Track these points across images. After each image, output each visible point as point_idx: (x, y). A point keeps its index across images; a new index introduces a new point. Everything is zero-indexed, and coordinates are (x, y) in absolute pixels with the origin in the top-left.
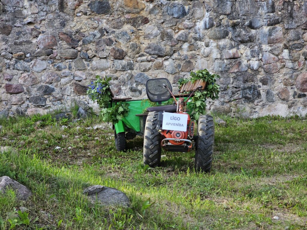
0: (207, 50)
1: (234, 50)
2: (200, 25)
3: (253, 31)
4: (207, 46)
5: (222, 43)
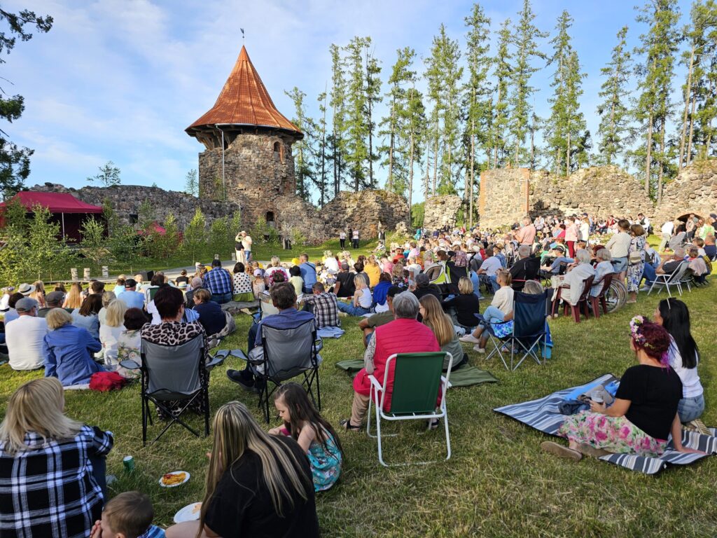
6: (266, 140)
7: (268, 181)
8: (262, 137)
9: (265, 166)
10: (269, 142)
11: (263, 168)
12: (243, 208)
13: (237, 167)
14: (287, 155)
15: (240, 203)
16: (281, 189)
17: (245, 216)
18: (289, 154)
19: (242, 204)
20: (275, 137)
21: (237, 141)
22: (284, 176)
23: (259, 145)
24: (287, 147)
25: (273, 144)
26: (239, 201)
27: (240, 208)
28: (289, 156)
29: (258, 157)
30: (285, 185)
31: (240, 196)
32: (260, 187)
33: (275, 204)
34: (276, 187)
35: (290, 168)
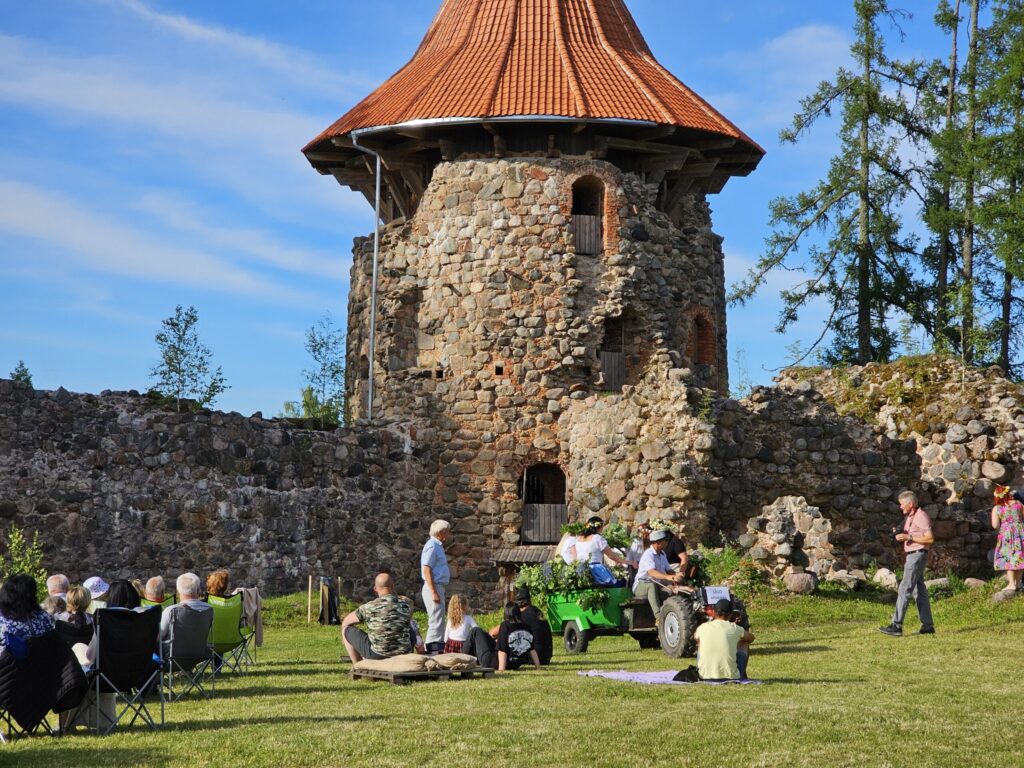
0: (258, 560)
1: (280, 560)
2: (253, 539)
3: (294, 545)
4: (258, 556)
5: (270, 554)
6: (537, 174)
7: (538, 335)
8: (520, 164)
9: (526, 277)
10: (551, 179)
11: (518, 284)
12: (427, 447)
13: (424, 288)
14: (642, 226)
15: (411, 428)
16: (599, 366)
17: (435, 482)
18: (653, 220)
19: (420, 434)
20: (579, 157)
21: (430, 188)
22: (616, 310)
23: (505, 193)
24: (645, 193)
25: (570, 187)
26: (413, 420)
27: (407, 449)
28: (653, 230)
29: (500, 242)
30: (636, 349)
31: (419, 400)
32: (498, 362)
33: (560, 432)
34: (568, 360)
35: (651, 280)
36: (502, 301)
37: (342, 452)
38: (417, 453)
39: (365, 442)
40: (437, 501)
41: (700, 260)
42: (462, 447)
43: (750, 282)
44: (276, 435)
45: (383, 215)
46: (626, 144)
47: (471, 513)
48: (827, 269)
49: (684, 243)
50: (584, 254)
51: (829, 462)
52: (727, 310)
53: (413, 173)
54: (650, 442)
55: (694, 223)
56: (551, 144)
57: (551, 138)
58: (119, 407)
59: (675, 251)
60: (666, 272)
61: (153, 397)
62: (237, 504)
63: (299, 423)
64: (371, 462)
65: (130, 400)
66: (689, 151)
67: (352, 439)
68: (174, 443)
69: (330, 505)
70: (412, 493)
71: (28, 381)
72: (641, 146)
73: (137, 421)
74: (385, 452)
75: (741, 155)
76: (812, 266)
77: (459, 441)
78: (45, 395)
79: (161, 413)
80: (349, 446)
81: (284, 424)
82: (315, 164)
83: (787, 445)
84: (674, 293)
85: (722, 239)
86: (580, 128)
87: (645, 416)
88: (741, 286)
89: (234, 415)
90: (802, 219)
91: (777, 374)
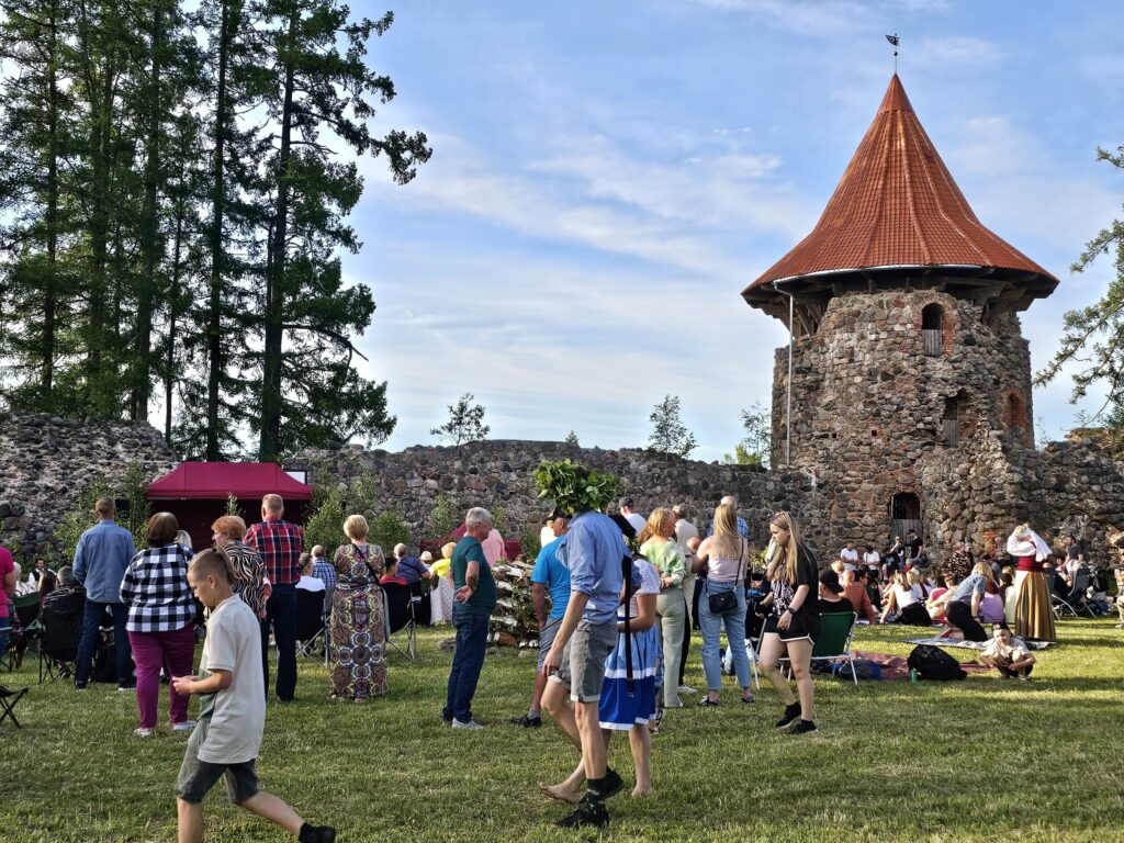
6: (899, 304)
7: (900, 408)
8: (887, 296)
9: (891, 372)
10: (908, 307)
11: (886, 377)
12: (826, 483)
13: (822, 380)
14: (971, 336)
15: (816, 470)
16: (941, 429)
17: (832, 505)
18: (979, 331)
19: (822, 474)
20: (927, 291)
21: (826, 316)
22: (952, 393)
23: (877, 318)
24: (973, 313)
25: (920, 311)
26: (817, 465)
27: (813, 484)
28: (979, 338)
29: (873, 350)
30: (967, 417)
31: (820, 452)
32: (873, 428)
33: (916, 472)
34: (921, 425)
35: (978, 371)
36: (874, 388)
37: (771, 486)
38: (820, 486)
39: (786, 479)
40: (834, 517)
41: (1013, 357)
42: (849, 482)
43: (1049, 369)
44: (728, 475)
45: (794, 334)
46: (960, 281)
47: (856, 525)
48: (1107, 358)
49: (1001, 346)
50: (931, 356)
51: (1105, 492)
52: (1033, 390)
53: (813, 305)
54: (976, 478)
55: (1008, 331)
56: (907, 284)
57: (908, 279)
58: (631, 458)
59: (995, 351)
60: (988, 366)
61: (651, 451)
62: (704, 518)
63: (742, 468)
64: (790, 492)
65: (637, 454)
66: (1004, 284)
67: (777, 478)
68: (664, 480)
69: (763, 520)
70: (816, 512)
71: (576, 442)
72: (971, 282)
73: (641, 467)
74: (798, 486)
75: (1042, 284)
76: (1096, 358)
77: (848, 479)
78: (587, 451)
79: (655, 462)
80: (775, 482)
81: (733, 468)
82: (749, 302)
83: (1075, 480)
84: (994, 380)
85: (1028, 342)
86: (928, 272)
87: (973, 462)
88: (1043, 373)
89: (701, 463)
90: (1089, 325)
91: (1068, 433)
